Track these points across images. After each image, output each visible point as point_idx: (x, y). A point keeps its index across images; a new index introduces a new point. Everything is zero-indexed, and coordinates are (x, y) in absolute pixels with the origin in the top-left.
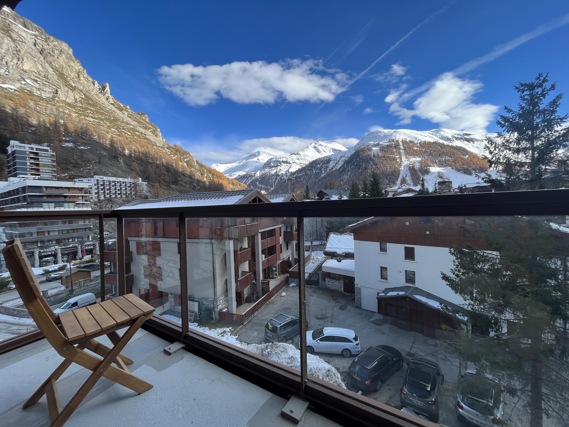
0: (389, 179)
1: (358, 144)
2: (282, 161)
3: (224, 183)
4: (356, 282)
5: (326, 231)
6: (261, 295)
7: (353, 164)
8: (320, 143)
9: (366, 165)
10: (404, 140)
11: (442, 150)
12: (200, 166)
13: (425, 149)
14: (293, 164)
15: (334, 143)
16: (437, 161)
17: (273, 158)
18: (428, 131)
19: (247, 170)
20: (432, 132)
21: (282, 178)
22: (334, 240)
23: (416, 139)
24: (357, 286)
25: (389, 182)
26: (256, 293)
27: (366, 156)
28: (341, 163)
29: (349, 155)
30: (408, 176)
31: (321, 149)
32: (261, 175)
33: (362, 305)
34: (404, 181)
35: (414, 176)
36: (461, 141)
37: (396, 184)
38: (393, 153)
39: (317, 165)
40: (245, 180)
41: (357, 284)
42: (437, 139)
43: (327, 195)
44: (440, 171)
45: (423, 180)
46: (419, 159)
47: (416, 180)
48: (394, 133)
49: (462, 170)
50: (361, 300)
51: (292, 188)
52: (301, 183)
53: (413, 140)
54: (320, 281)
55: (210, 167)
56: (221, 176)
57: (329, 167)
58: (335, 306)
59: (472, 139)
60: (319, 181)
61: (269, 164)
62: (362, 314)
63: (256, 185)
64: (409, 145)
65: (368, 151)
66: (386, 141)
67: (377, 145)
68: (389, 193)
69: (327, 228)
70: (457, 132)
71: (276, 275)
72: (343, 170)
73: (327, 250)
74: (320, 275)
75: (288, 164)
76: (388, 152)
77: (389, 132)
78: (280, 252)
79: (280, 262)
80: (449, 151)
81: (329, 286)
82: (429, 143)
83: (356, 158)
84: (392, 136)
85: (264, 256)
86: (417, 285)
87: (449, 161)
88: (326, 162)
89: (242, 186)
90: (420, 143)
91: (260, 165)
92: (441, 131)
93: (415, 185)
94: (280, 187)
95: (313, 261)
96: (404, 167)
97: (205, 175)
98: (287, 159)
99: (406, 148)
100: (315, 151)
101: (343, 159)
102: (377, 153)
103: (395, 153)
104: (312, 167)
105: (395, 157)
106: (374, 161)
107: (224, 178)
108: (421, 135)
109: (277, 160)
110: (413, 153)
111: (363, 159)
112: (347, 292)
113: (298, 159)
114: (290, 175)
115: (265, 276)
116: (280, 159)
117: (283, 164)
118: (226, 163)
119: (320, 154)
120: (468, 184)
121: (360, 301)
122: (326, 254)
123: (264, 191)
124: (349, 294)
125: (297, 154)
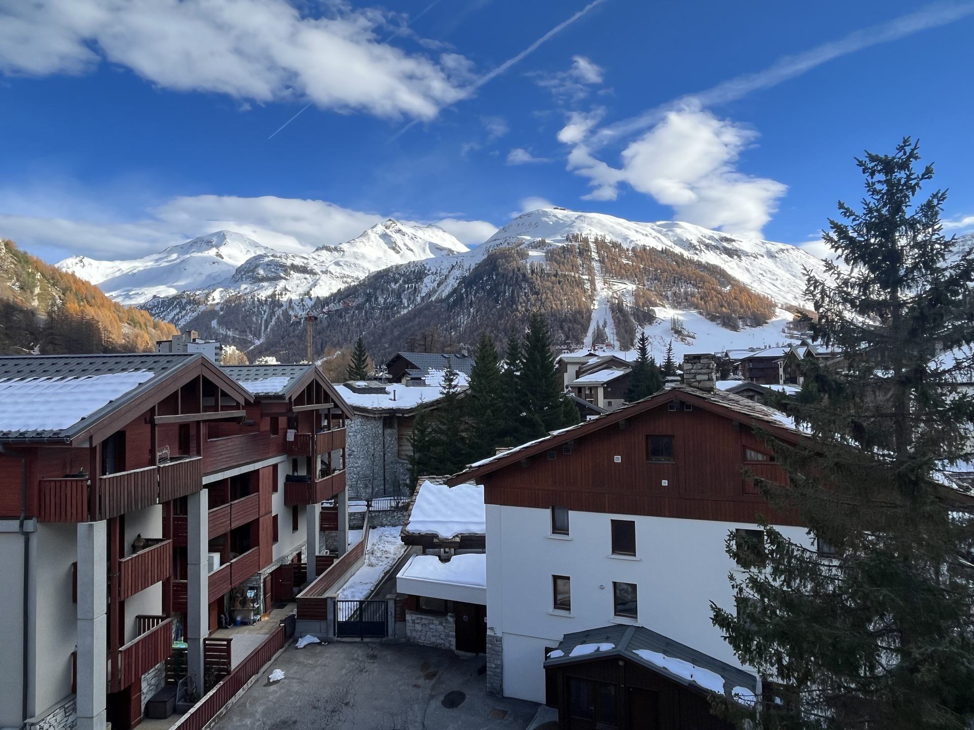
0: (566, 329)
1: (494, 239)
2: (292, 264)
3: (103, 318)
4: (490, 620)
5: (408, 470)
6: (202, 689)
7: (483, 289)
8: (399, 226)
9: (513, 292)
10: (599, 238)
11: (679, 270)
12: (20, 262)
13: (645, 265)
14: (323, 276)
15: (435, 229)
16: (669, 293)
17: (266, 256)
18: (650, 224)
19: (182, 283)
20: (658, 226)
21: (291, 313)
22: (432, 498)
23: (626, 238)
24: (492, 634)
25: (568, 338)
26: (185, 684)
27: (514, 270)
28: (452, 283)
29: (471, 264)
30: (608, 324)
31: (400, 243)
32: (227, 301)
33: (505, 687)
34: (600, 338)
35: (621, 326)
36: (716, 253)
37: (583, 343)
38: (574, 267)
39: (388, 283)
40: (175, 312)
41: (492, 629)
42: (670, 244)
43: (414, 367)
44: (676, 317)
45: (643, 340)
46: (631, 287)
47: (627, 336)
48: (578, 221)
49: (719, 317)
50: (502, 673)
51: (319, 342)
52: (345, 330)
53: (620, 241)
54: (391, 620)
55: (56, 266)
56: (94, 298)
57: (420, 292)
58: (432, 697)
59: (736, 251)
60: (395, 325)
61: (253, 271)
62: (505, 713)
63: (208, 328)
64: (610, 251)
65: (518, 258)
66: (559, 238)
67: (541, 245)
68: (569, 366)
69: (412, 460)
70: (709, 233)
71: (257, 612)
72: (456, 301)
73: (410, 528)
74: (391, 605)
75: (307, 276)
76: (563, 264)
77: (566, 216)
78: (270, 539)
79: (270, 571)
80: (694, 273)
81: (414, 634)
82: (653, 250)
83: (490, 275)
84: (573, 227)
85: (217, 557)
86: (642, 620)
87: (693, 295)
88: (412, 276)
89: (162, 331)
90: (634, 250)
91: (223, 271)
92: (677, 225)
93: (625, 347)
94: (282, 338)
95: (373, 559)
96: (600, 303)
97: (37, 291)
98: (306, 261)
99: (603, 258)
100: (386, 247)
101: (457, 273)
102: (541, 265)
103: (581, 268)
104: (375, 289)
105: (579, 277)
106: (532, 283)
107: (105, 303)
108: (637, 231)
109: (277, 262)
110: (620, 271)
111: (507, 276)
112: (464, 651)
113: (337, 264)
114: (312, 307)
115: (219, 618)
116: (284, 261)
117: (295, 275)
118: (111, 259)
119: (397, 256)
120: (733, 352)
121: (500, 676)
122: (410, 540)
123: (233, 347)
124: (469, 654)
125: (336, 249)
